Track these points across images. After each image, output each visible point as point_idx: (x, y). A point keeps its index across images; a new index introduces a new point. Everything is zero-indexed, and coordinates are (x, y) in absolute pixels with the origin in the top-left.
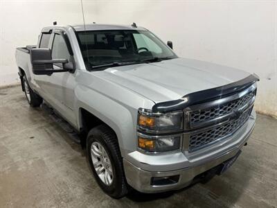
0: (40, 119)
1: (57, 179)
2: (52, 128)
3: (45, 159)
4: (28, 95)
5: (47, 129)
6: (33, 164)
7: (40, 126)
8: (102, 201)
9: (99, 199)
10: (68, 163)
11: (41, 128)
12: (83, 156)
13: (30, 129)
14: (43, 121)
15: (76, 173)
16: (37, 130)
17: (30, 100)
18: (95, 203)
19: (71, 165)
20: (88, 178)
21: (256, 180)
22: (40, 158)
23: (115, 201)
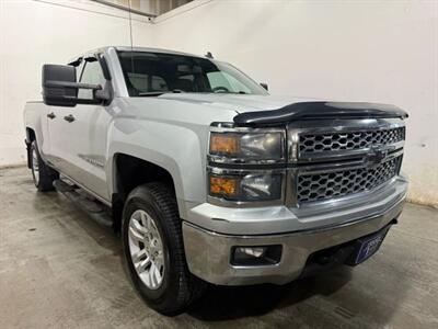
0: (51, 206)
1: (66, 286)
2: (68, 217)
3: (49, 258)
4: (37, 173)
5: (60, 219)
6: (27, 264)
7: (49, 214)
8: (143, 319)
9: (137, 316)
10: (88, 264)
11: (51, 217)
12: (115, 255)
13: (31, 219)
14: (55, 208)
15: (101, 277)
16: (44, 219)
17: (38, 179)
18: (131, 321)
19: (93, 268)
20: (122, 285)
21: (418, 291)
22: (40, 257)
23: (166, 320)
